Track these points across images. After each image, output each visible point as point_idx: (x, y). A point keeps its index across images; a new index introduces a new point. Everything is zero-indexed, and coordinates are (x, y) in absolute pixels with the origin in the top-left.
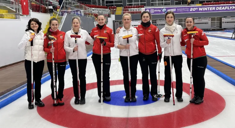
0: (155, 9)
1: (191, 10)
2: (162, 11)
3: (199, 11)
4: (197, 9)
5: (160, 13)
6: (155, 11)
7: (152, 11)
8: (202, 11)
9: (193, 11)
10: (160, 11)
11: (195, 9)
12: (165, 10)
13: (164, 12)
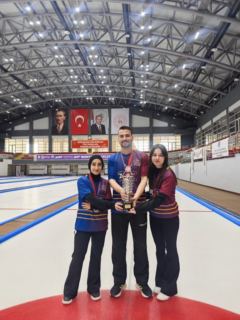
0: (45, 156)
1: (74, 158)
2: (51, 157)
3: (81, 159)
4: (80, 156)
5: (49, 159)
6: (46, 157)
7: (43, 157)
8: (84, 159)
9: (76, 159)
10: (49, 157)
11: (78, 157)
12: (54, 156)
13: (53, 158)
